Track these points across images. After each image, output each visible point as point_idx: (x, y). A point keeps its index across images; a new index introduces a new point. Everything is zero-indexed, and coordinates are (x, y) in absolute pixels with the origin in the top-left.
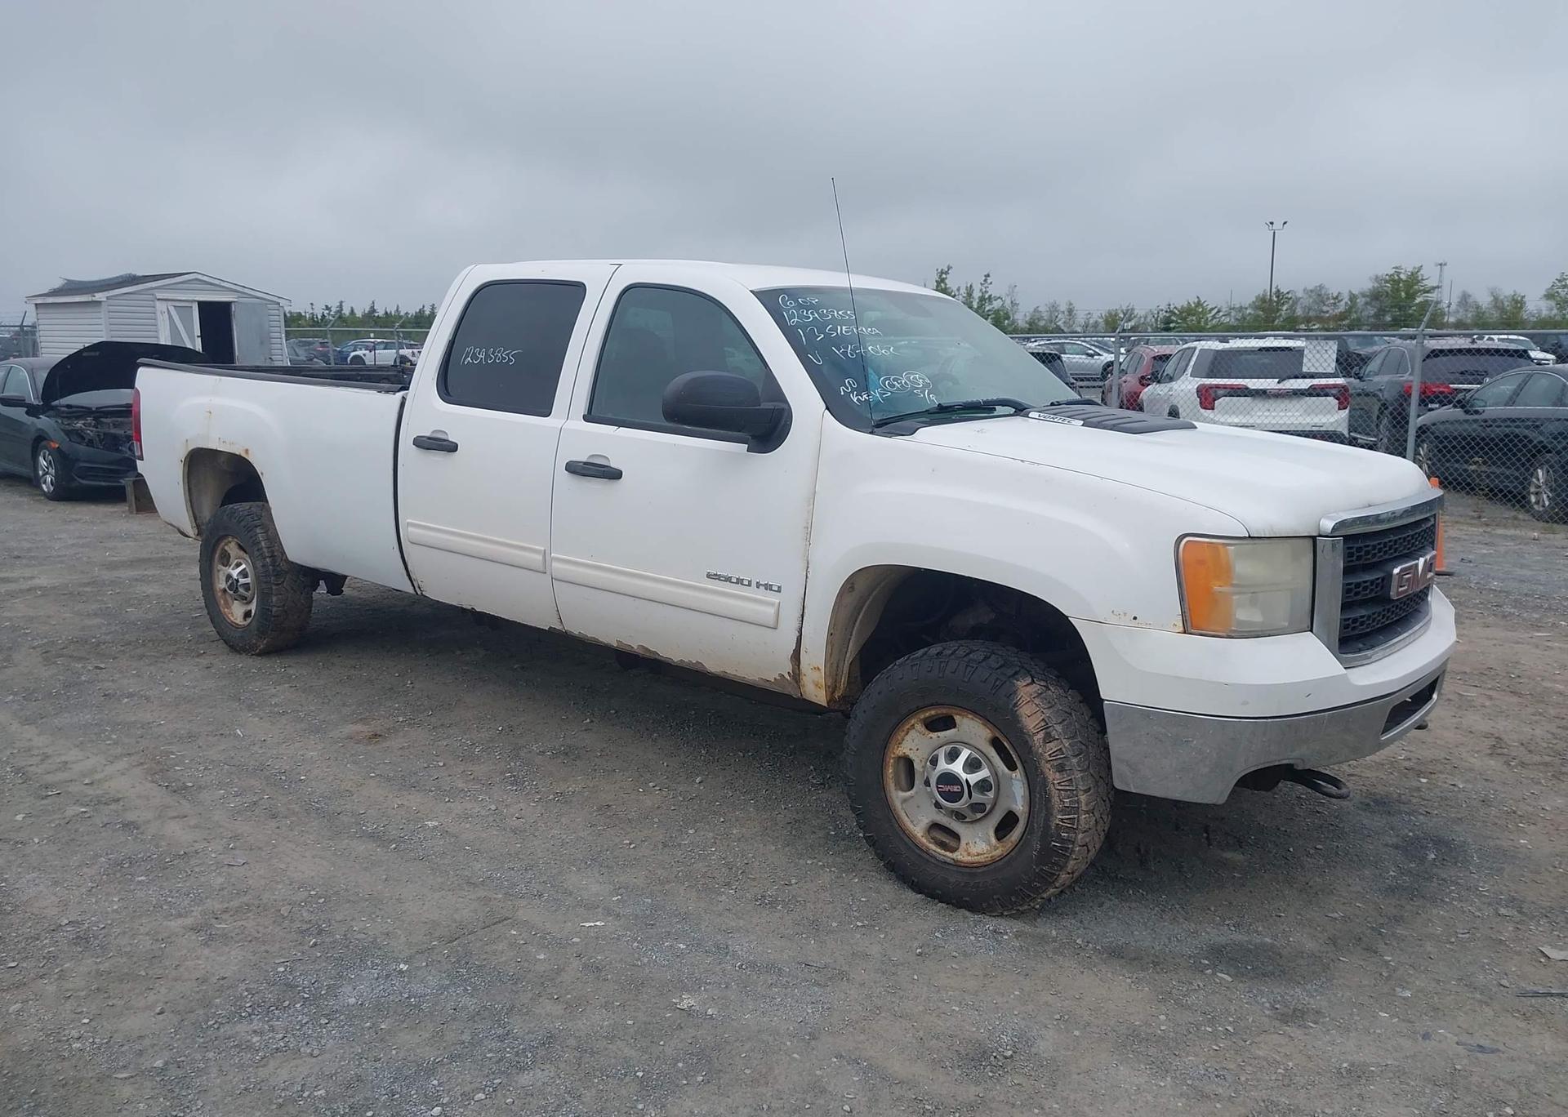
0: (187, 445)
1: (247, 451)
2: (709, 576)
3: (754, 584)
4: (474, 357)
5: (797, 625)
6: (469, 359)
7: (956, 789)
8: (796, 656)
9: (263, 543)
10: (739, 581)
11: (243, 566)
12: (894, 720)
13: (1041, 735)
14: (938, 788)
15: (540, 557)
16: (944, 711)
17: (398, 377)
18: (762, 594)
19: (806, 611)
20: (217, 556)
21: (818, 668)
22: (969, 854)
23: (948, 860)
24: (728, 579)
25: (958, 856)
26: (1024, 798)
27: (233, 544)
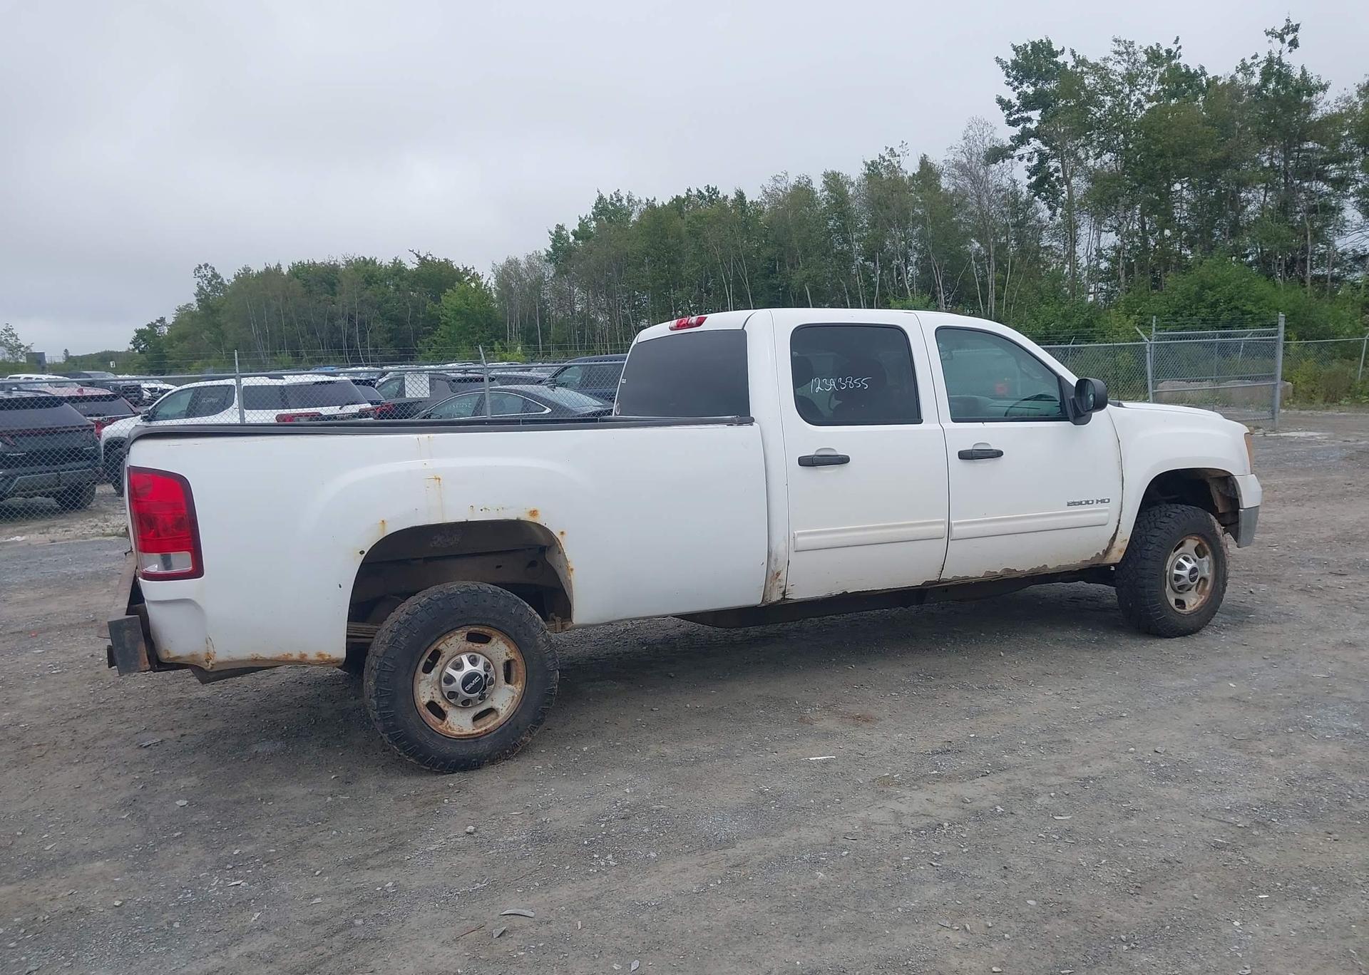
1: (534, 513)
4: (823, 386)
5: (1118, 518)
8: (1114, 538)
15: (943, 527)
18: (1099, 506)
20: (423, 663)
21: (1126, 540)
23: (1188, 613)
24: (1080, 503)
25: (1187, 610)
26: (1209, 568)
27: (458, 637)
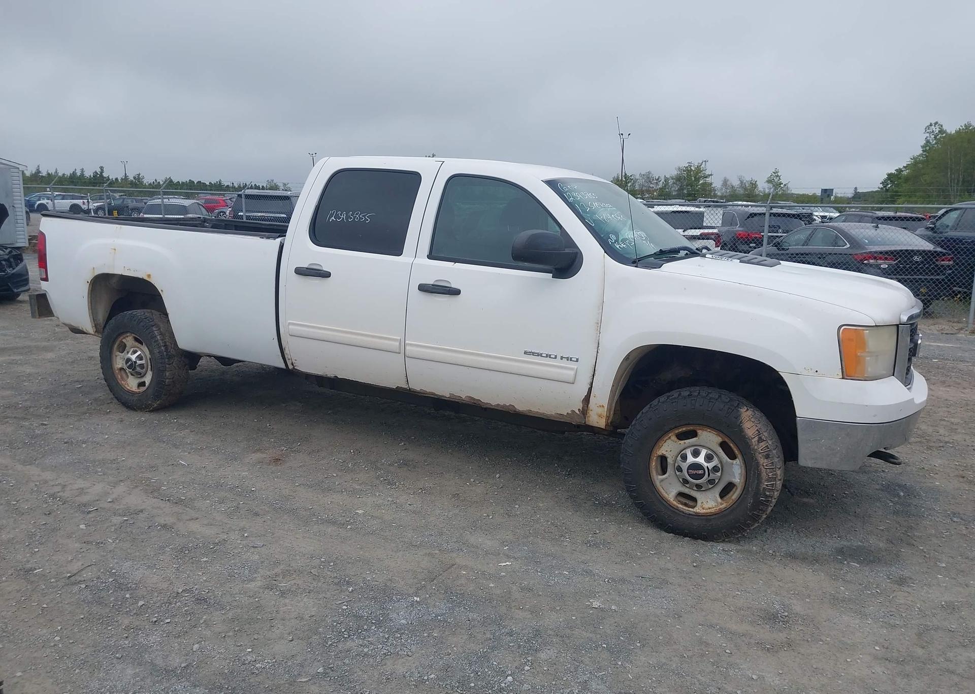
0: (94, 272)
1: (149, 276)
2: (526, 353)
3: (558, 357)
4: (337, 217)
5: (589, 381)
6: (333, 218)
7: (701, 472)
8: (587, 400)
9: (158, 337)
10: (549, 356)
11: (139, 353)
12: (659, 434)
13: (756, 439)
14: (688, 472)
15: (398, 344)
16: (691, 428)
17: (278, 229)
18: (564, 363)
19: (596, 372)
20: (116, 346)
21: (603, 406)
22: (703, 509)
23: (691, 513)
24: (540, 355)
25: (698, 509)
26: (741, 474)
27: (131, 338)
